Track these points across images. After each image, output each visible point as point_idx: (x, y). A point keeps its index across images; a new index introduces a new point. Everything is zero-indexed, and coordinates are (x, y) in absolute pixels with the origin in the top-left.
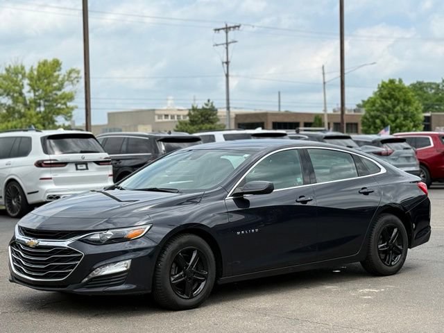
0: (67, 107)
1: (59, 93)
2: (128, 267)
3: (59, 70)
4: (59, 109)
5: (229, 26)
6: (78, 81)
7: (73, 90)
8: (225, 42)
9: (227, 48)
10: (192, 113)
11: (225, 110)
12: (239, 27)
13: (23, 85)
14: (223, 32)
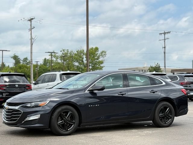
0: (100, 66)
1: (98, 61)
2: (39, 117)
3: (98, 52)
4: (97, 67)
5: (165, 32)
6: (105, 56)
7: (103, 59)
8: (164, 39)
9: (165, 41)
10: (151, 69)
11: (164, 67)
12: (170, 32)
13: (83, 58)
14: (163, 35)
